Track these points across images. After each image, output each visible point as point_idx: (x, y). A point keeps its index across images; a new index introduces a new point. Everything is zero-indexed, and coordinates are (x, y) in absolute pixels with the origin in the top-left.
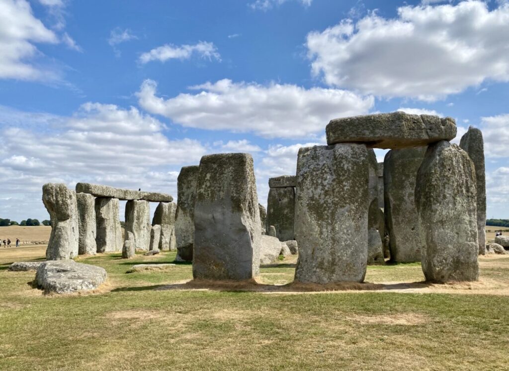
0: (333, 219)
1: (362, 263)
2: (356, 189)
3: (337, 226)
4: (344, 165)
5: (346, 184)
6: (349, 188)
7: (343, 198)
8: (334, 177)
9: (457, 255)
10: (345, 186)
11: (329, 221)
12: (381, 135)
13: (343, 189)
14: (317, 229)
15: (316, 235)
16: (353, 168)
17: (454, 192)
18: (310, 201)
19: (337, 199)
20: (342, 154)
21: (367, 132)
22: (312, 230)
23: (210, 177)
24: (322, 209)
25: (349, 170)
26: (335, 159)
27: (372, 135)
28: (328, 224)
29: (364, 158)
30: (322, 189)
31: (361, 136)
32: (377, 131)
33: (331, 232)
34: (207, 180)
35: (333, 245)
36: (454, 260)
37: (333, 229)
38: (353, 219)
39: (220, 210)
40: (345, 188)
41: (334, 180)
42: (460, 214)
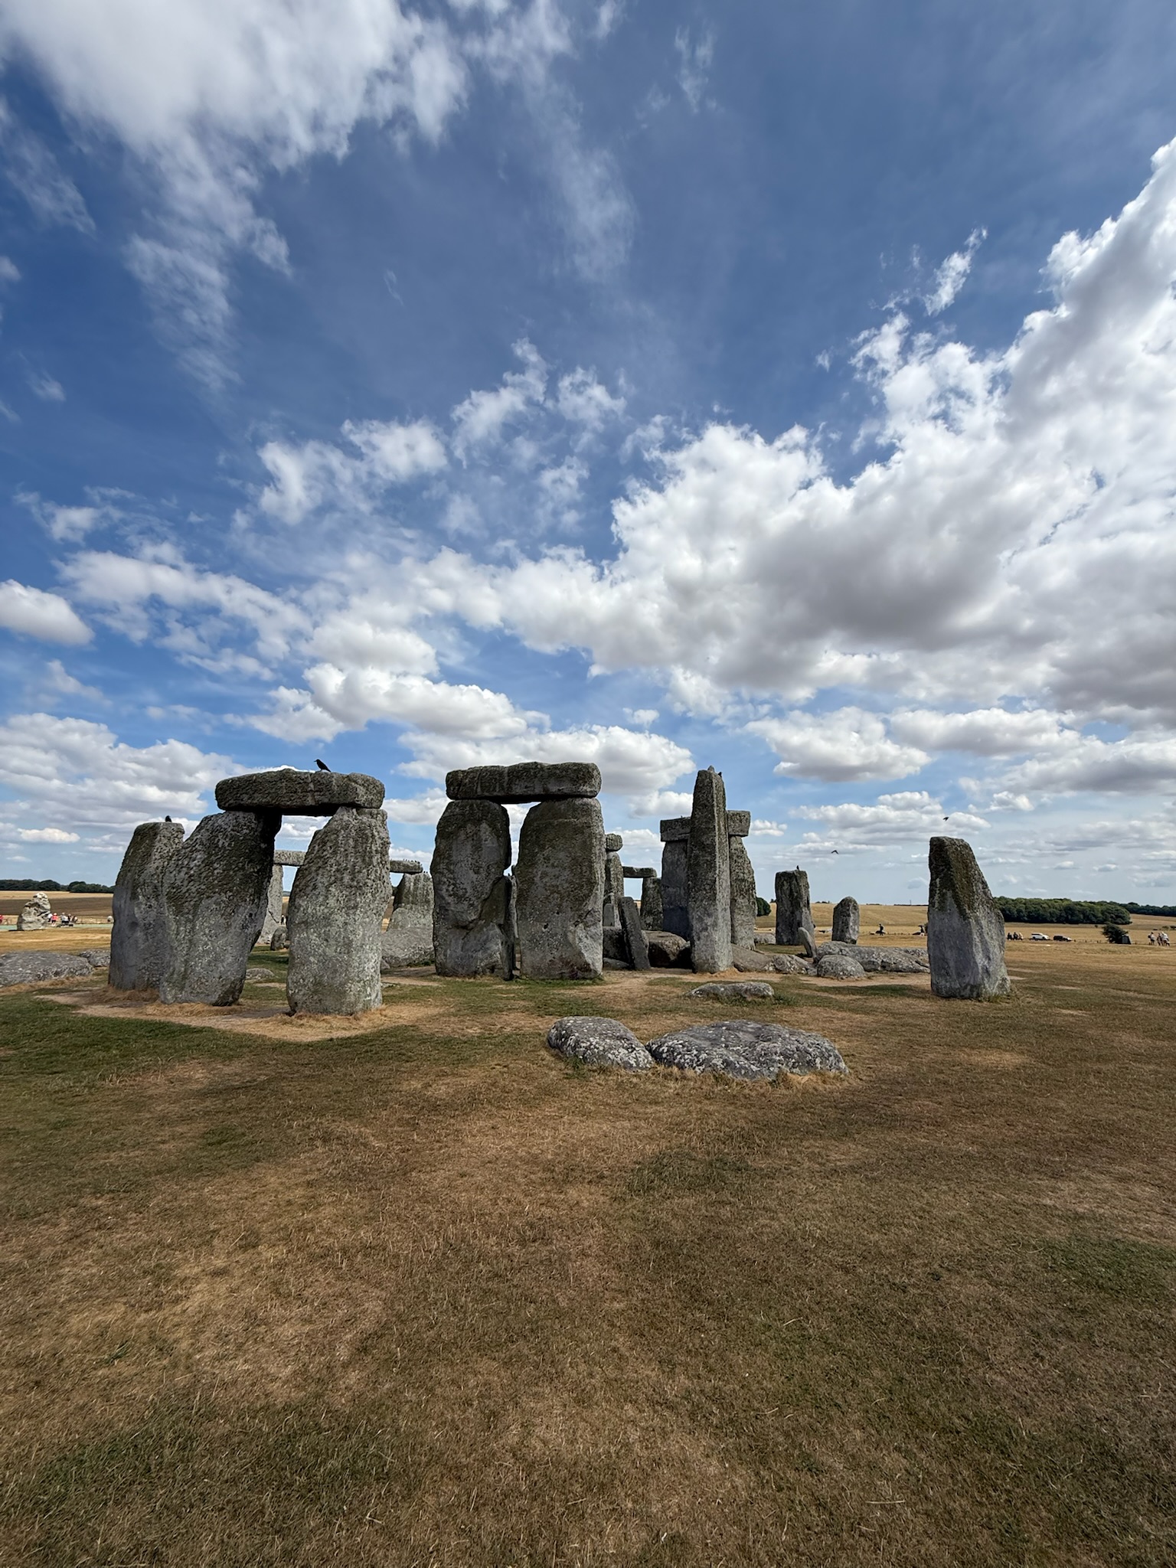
0: (195, 914)
1: (220, 977)
2: (231, 873)
3: (198, 925)
4: (219, 840)
5: (218, 866)
6: (221, 872)
7: (210, 887)
10: (216, 869)
11: (190, 917)
13: (213, 873)
16: (229, 845)
20: (220, 826)
21: (245, 797)
24: (183, 900)
25: (224, 847)
28: (188, 920)
29: (248, 831)
31: (240, 802)
35: (189, 949)
37: (193, 928)
38: (222, 915)
40: (216, 872)
42: (333, 912)
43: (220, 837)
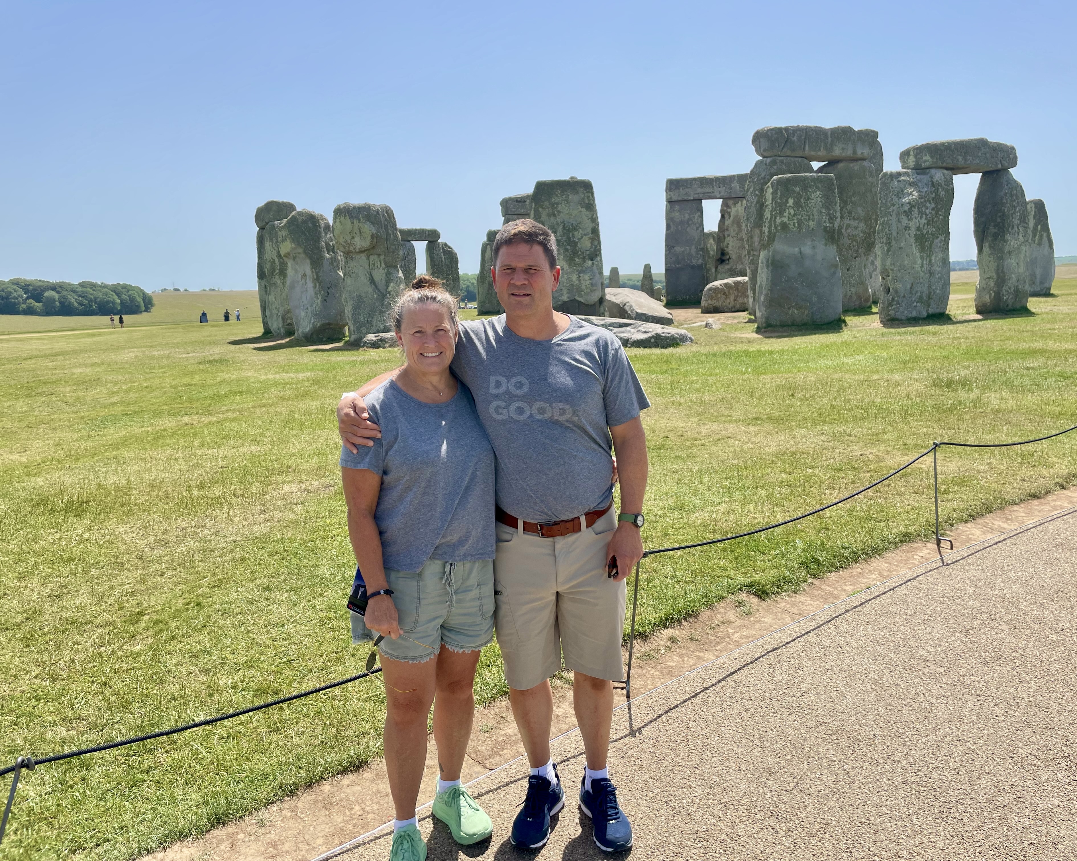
0: (931, 250)
7: (938, 229)
8: (933, 205)
11: (928, 253)
14: (919, 261)
18: (916, 231)
19: (934, 230)
22: (915, 263)
23: (794, 204)
24: (924, 240)
26: (933, 185)
28: (927, 256)
30: (926, 219)
33: (929, 265)
35: (930, 277)
36: (1015, 289)
37: (930, 261)
39: (809, 243)
41: (933, 209)
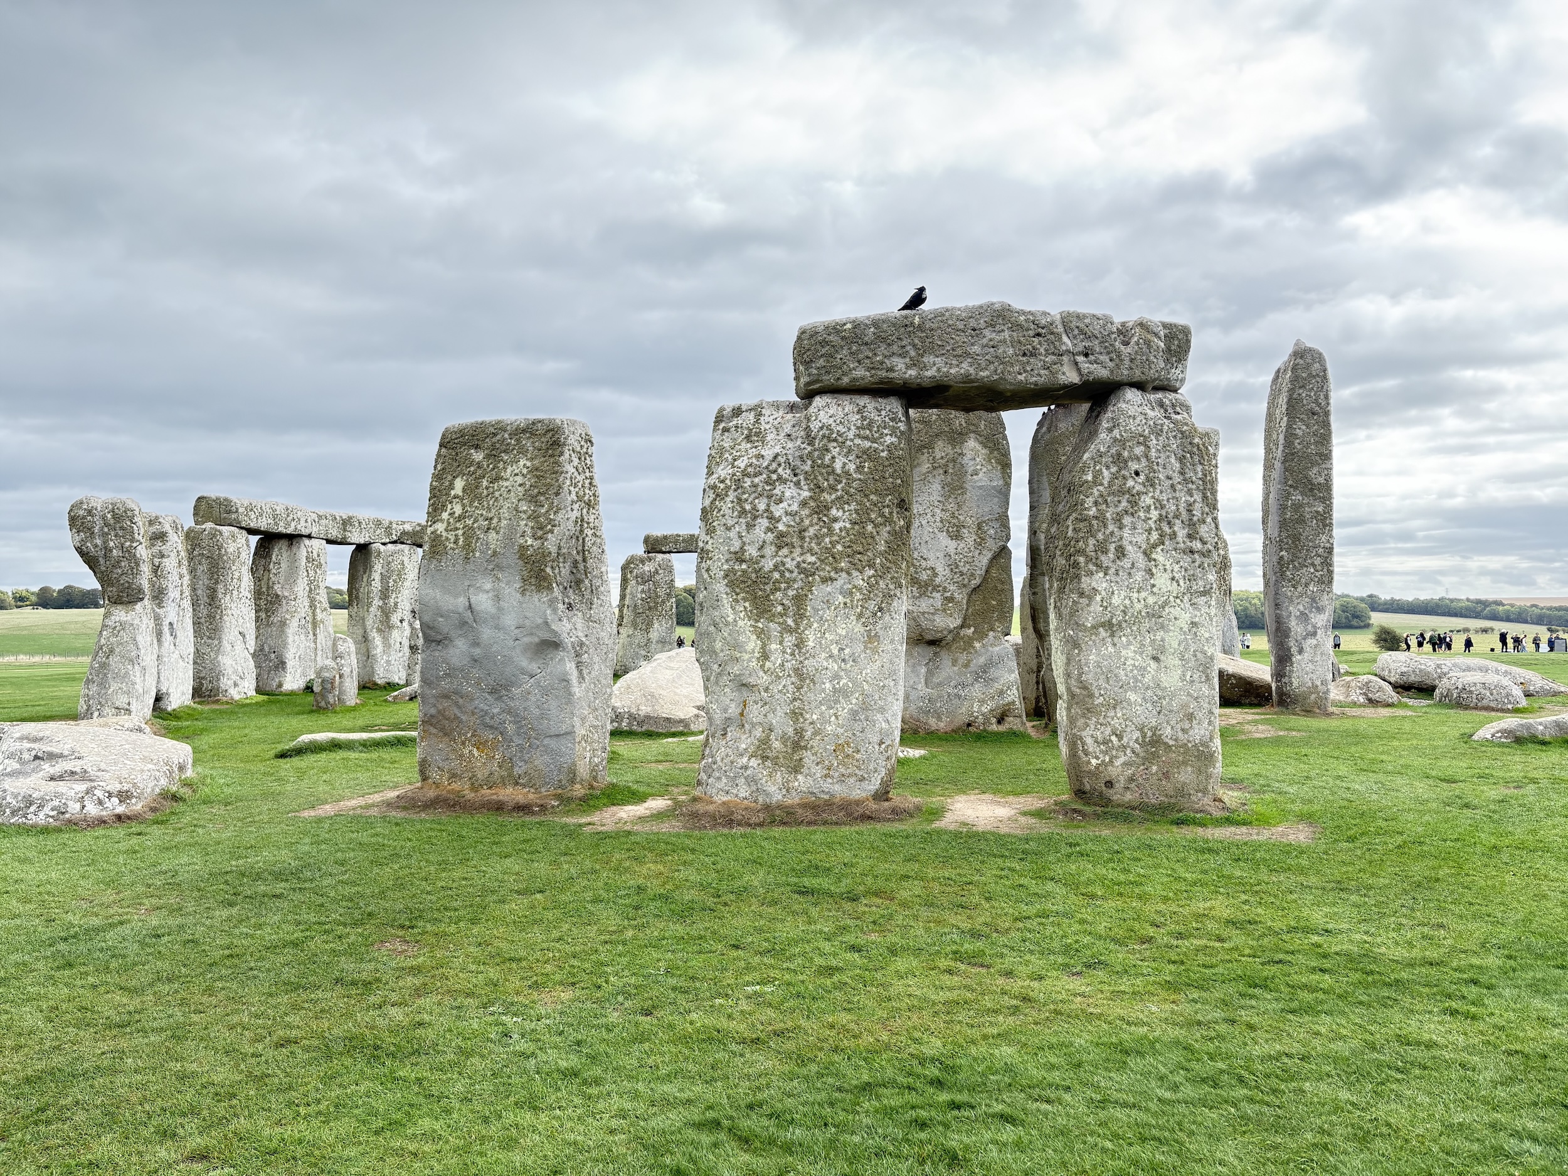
1: (881, 743)
2: (870, 528)
3: (811, 637)
4: (833, 457)
5: (840, 513)
6: (848, 526)
8: (806, 494)
9: (1154, 724)
10: (835, 520)
12: (939, 370)
13: (830, 528)
15: (749, 660)
16: (859, 469)
17: (1148, 539)
18: (731, 563)
19: (813, 559)
20: (829, 427)
23: (464, 490)
25: (847, 473)
26: (810, 439)
27: (912, 372)
29: (894, 439)
30: (769, 530)
31: (884, 374)
32: (929, 359)
33: (792, 654)
34: (455, 497)
35: (799, 689)
36: (1144, 736)
38: (860, 616)
39: (488, 586)
40: (837, 526)
41: (804, 504)
42: (1166, 603)
43: (835, 451)
